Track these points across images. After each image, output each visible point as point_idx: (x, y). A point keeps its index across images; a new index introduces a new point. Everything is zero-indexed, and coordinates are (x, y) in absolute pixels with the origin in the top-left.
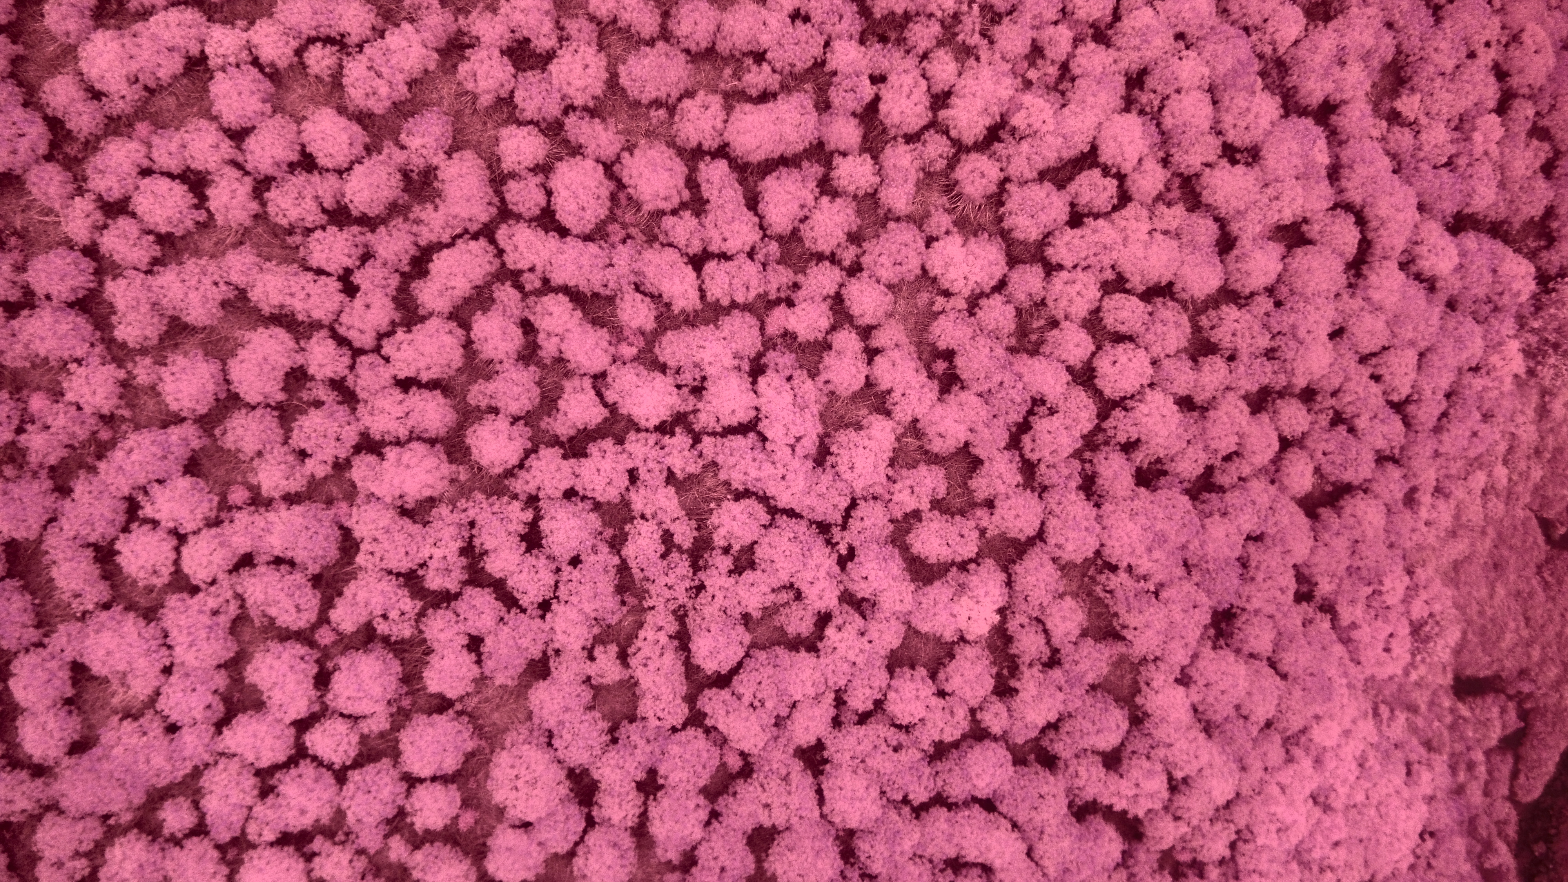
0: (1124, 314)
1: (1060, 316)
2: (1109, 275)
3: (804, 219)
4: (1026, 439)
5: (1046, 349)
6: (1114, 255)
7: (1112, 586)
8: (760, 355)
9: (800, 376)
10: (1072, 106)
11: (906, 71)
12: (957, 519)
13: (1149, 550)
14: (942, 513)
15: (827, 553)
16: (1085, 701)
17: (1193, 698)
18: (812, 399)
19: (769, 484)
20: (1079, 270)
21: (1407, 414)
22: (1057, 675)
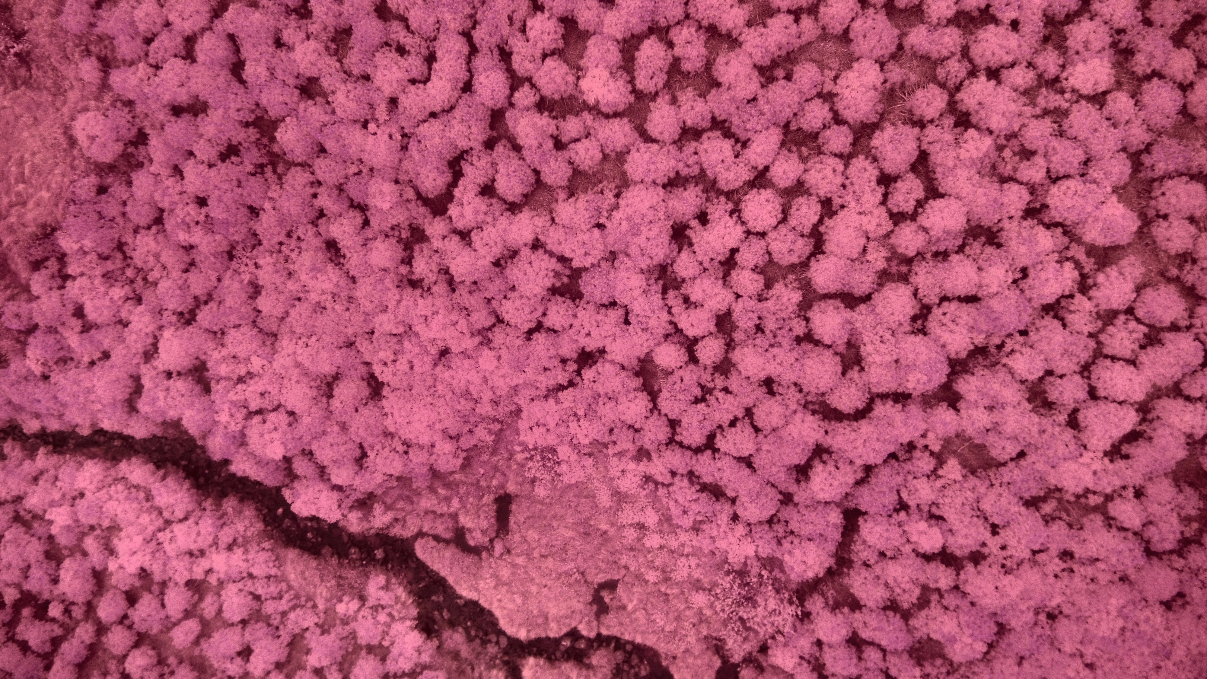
1: (809, 165)
2: (836, 202)
4: (718, 133)
5: (784, 151)
6: (853, 204)
7: (606, 193)
10: (978, 178)
11: (1019, 46)
12: (665, 77)
13: (629, 219)
14: (670, 65)
16: (529, 167)
17: (523, 251)
20: (843, 179)
21: (705, 449)
22: (549, 145)
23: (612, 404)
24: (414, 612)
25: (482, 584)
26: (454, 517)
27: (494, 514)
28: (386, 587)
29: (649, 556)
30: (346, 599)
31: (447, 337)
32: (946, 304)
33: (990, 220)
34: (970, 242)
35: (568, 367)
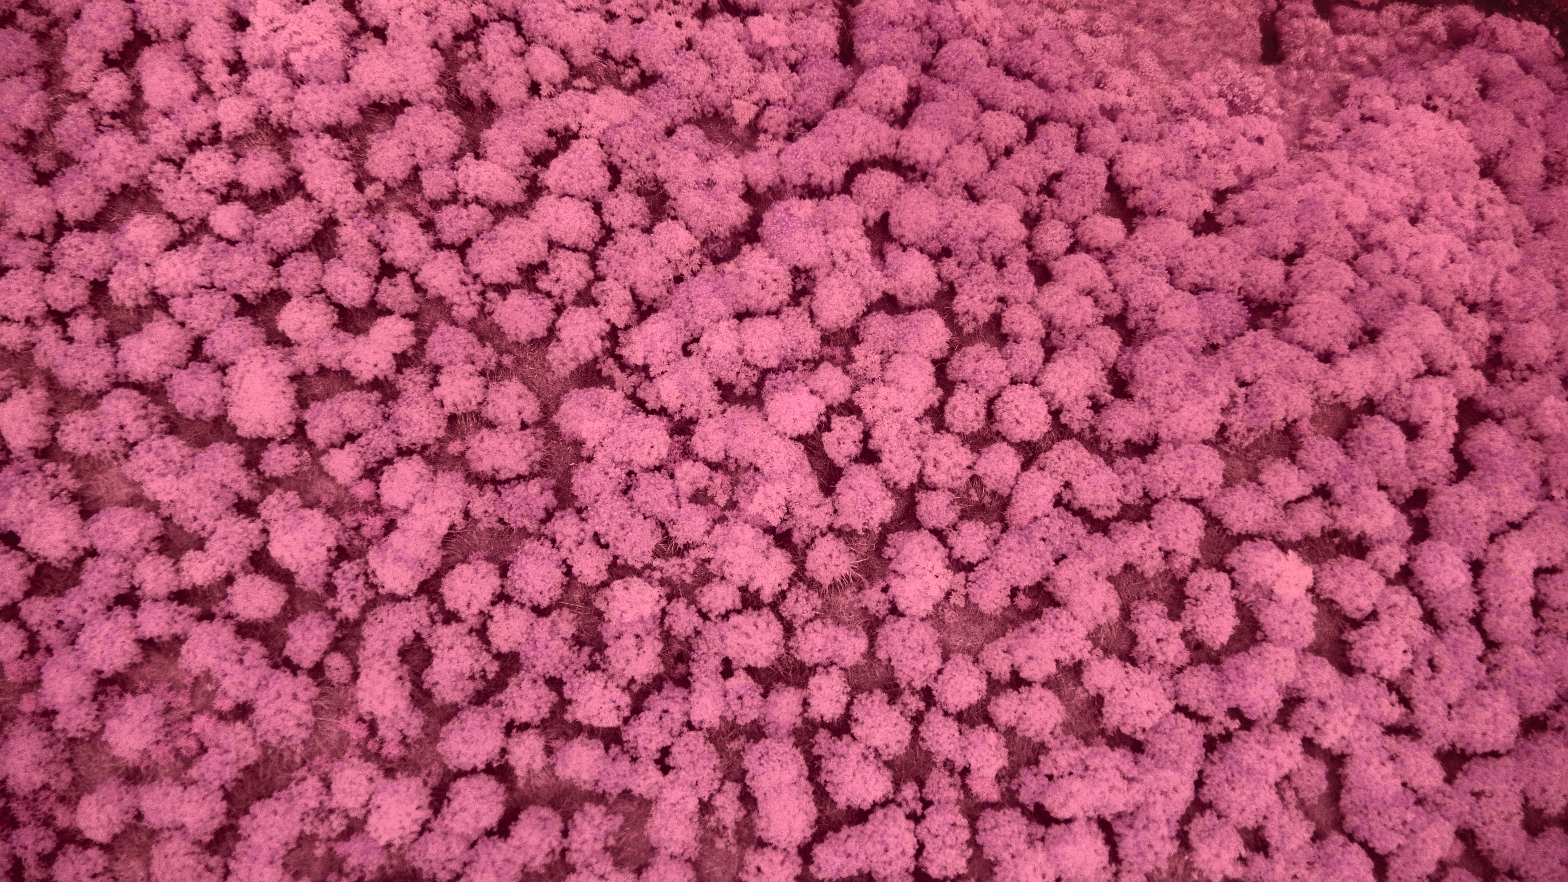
0: (971, 413)
1: (969, 474)
2: (927, 426)
3: (878, 754)
4: (1099, 514)
5: (1006, 491)
6: (911, 421)
7: (1242, 431)
8: (1025, 811)
9: (1046, 765)
10: (760, 463)
11: (722, 638)
12: (1188, 591)
13: (1205, 393)
14: (1184, 608)
15: (1239, 743)
16: (1363, 461)
17: (1344, 348)
18: (1073, 754)
19: (1171, 810)
20: (924, 455)
21: (1037, 119)
22: (1340, 491)
23: (1169, 167)
26: (1337, 31)
27: (1286, 38)
31: (1422, 237)
32: (774, 309)
33: (736, 412)
34: (755, 385)
35: (1232, 216)
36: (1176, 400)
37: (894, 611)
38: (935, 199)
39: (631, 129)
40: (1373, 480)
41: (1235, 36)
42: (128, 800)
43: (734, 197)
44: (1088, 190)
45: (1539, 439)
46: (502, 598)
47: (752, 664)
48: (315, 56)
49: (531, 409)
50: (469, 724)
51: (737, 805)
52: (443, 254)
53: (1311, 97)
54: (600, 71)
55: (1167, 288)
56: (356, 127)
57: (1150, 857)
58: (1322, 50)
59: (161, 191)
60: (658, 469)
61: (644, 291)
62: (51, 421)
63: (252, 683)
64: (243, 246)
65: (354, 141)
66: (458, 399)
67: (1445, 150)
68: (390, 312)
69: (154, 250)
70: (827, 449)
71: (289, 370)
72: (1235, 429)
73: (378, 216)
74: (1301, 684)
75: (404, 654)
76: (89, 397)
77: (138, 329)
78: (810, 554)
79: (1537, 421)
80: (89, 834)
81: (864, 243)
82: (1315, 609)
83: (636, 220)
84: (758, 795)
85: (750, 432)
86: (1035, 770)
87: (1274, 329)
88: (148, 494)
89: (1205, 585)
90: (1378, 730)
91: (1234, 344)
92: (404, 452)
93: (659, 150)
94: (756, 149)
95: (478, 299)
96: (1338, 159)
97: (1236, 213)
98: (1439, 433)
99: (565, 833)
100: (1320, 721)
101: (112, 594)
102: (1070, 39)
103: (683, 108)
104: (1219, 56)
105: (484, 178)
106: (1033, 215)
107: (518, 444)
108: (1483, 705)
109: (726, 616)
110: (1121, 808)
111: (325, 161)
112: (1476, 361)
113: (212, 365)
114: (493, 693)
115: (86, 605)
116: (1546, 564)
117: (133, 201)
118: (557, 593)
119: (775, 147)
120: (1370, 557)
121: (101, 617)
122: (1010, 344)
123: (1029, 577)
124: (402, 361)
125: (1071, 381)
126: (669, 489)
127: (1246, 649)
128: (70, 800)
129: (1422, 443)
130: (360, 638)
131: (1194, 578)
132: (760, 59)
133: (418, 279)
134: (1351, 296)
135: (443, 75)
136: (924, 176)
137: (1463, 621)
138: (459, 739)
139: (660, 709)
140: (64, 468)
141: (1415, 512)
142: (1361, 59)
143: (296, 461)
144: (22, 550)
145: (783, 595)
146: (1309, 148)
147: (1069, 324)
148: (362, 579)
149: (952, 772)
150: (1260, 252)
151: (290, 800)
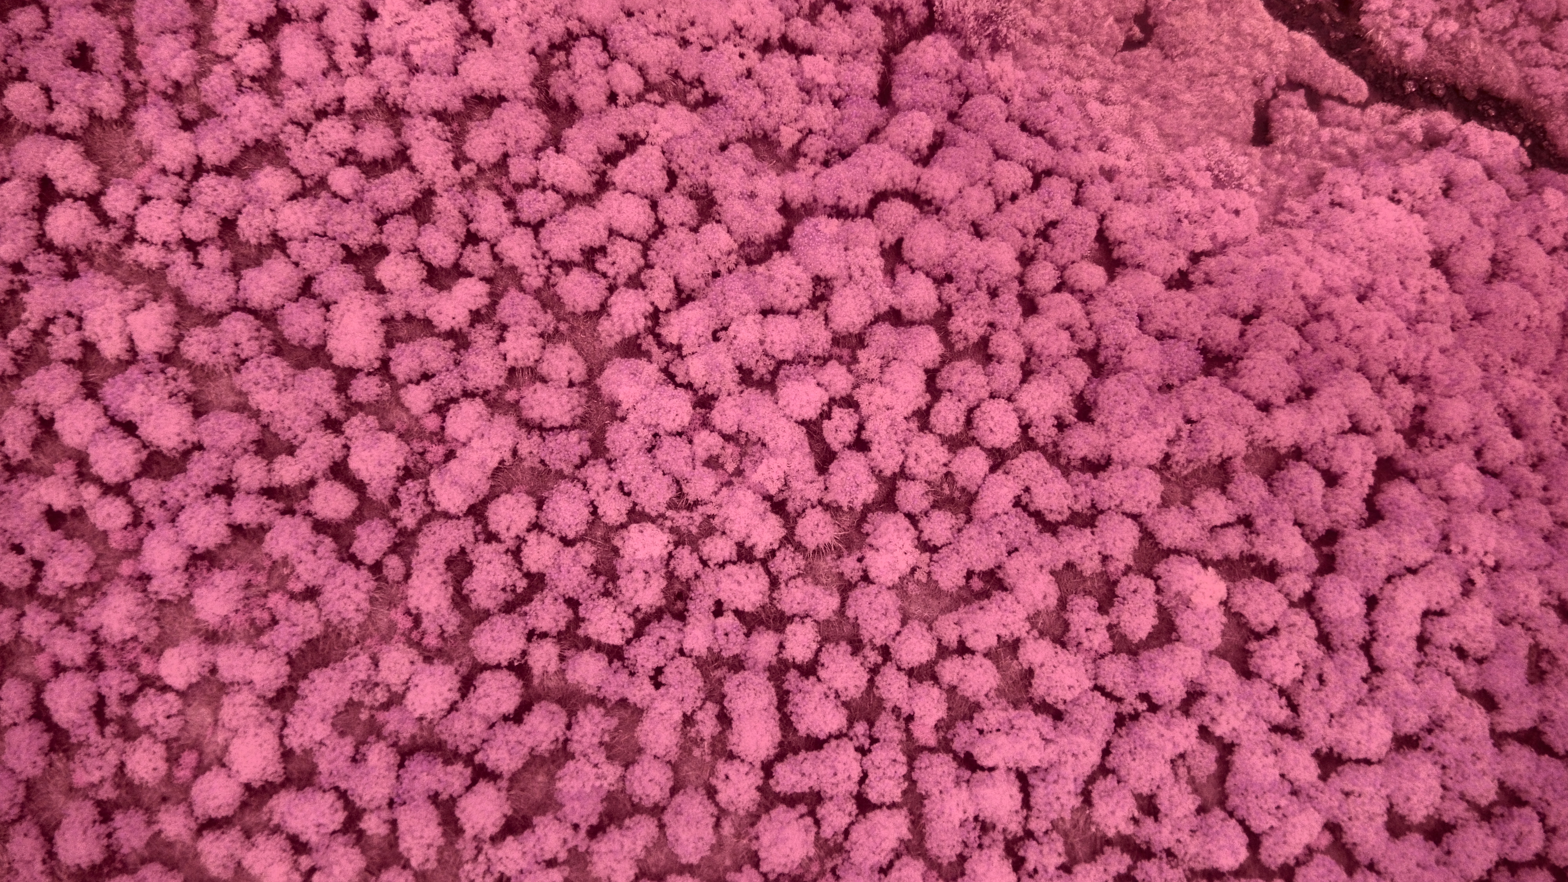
0: (951, 418)
1: (944, 470)
2: (914, 425)
3: (837, 695)
4: (1051, 517)
5: (973, 489)
6: (900, 419)
7: (1182, 461)
8: (956, 757)
9: (979, 721)
10: (767, 439)
11: (717, 583)
12: (1118, 591)
13: (1155, 425)
14: (1112, 605)
15: (1144, 722)
16: (1284, 500)
17: (1281, 401)
18: (1003, 714)
19: (1080, 770)
20: (907, 450)
21: (1043, 172)
22: (1260, 522)
23: (1153, 227)
24: (1364, 20)
25: (1286, 46)
26: (1323, 123)
27: (1275, 125)
28: (1402, 46)
29: (1091, 70)
30: (1448, 37)
31: (1365, 313)
32: (794, 309)
33: (752, 393)
34: (770, 372)
35: (1203, 276)
36: (1129, 427)
37: (866, 578)
38: (945, 230)
39: (691, 142)
40: (1290, 515)
41: (1229, 118)
42: (206, 656)
43: (771, 209)
44: (1079, 239)
45: (1447, 500)
46: (536, 526)
47: (740, 608)
48: (431, 50)
49: (579, 371)
50: (498, 628)
51: (715, 721)
52: (520, 231)
53: (1291, 179)
54: (669, 89)
55: (1135, 331)
56: (458, 114)
57: (1057, 806)
58: (1306, 139)
59: (288, 149)
60: (680, 434)
61: (685, 280)
62: (176, 332)
63: (323, 571)
64: (354, 204)
65: (455, 125)
66: (519, 355)
67: (1400, 240)
68: (469, 275)
69: (279, 198)
70: (825, 434)
71: (381, 313)
72: (1176, 459)
73: (469, 193)
74: (1204, 680)
75: (450, 563)
76: (210, 316)
77: (258, 263)
78: (800, 521)
79: (1445, 484)
80: (169, 681)
81: (879, 262)
82: (1224, 620)
83: (686, 219)
84: (734, 715)
85: (762, 411)
86: (968, 723)
87: (1226, 378)
88: (252, 403)
89: (1132, 588)
90: (1265, 727)
91: (1187, 386)
92: (468, 394)
93: (712, 162)
94: (795, 170)
95: (545, 272)
96: (1303, 237)
97: (1207, 274)
98: (1356, 483)
99: (569, 727)
100: (1216, 712)
101: (212, 484)
102: (1083, 105)
103: (737, 128)
104: (1213, 134)
105: (561, 170)
106: (1028, 255)
107: (565, 399)
108: (1359, 717)
109: (722, 565)
110: (1036, 763)
111: (431, 140)
112: (1399, 426)
113: (318, 301)
114: (520, 605)
115: (189, 490)
116: (1434, 607)
117: (263, 155)
118: (583, 528)
119: (812, 170)
120: (1279, 582)
121: (200, 502)
122: (994, 364)
123: (984, 561)
124: (476, 317)
125: (1041, 402)
126: (687, 452)
127: (1161, 646)
128: (155, 651)
129: (1339, 490)
130: (416, 545)
131: (1124, 580)
132: (808, 92)
133: (496, 250)
134: (1294, 357)
135: (536, 78)
136: (938, 210)
137: (1353, 645)
138: (488, 636)
139: (658, 635)
140: (183, 373)
141: (1325, 549)
142: (1341, 151)
143: (378, 391)
144: (138, 437)
145: (773, 553)
146: (1281, 224)
147: (1046, 352)
148: (422, 496)
149: (898, 718)
150: (1222, 310)
151: (344, 670)
